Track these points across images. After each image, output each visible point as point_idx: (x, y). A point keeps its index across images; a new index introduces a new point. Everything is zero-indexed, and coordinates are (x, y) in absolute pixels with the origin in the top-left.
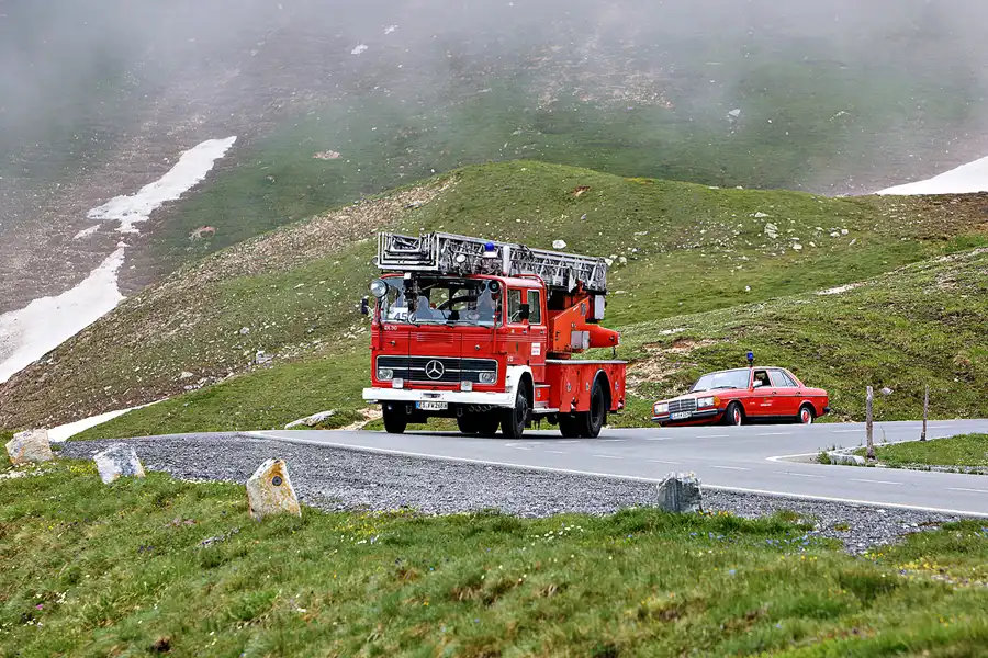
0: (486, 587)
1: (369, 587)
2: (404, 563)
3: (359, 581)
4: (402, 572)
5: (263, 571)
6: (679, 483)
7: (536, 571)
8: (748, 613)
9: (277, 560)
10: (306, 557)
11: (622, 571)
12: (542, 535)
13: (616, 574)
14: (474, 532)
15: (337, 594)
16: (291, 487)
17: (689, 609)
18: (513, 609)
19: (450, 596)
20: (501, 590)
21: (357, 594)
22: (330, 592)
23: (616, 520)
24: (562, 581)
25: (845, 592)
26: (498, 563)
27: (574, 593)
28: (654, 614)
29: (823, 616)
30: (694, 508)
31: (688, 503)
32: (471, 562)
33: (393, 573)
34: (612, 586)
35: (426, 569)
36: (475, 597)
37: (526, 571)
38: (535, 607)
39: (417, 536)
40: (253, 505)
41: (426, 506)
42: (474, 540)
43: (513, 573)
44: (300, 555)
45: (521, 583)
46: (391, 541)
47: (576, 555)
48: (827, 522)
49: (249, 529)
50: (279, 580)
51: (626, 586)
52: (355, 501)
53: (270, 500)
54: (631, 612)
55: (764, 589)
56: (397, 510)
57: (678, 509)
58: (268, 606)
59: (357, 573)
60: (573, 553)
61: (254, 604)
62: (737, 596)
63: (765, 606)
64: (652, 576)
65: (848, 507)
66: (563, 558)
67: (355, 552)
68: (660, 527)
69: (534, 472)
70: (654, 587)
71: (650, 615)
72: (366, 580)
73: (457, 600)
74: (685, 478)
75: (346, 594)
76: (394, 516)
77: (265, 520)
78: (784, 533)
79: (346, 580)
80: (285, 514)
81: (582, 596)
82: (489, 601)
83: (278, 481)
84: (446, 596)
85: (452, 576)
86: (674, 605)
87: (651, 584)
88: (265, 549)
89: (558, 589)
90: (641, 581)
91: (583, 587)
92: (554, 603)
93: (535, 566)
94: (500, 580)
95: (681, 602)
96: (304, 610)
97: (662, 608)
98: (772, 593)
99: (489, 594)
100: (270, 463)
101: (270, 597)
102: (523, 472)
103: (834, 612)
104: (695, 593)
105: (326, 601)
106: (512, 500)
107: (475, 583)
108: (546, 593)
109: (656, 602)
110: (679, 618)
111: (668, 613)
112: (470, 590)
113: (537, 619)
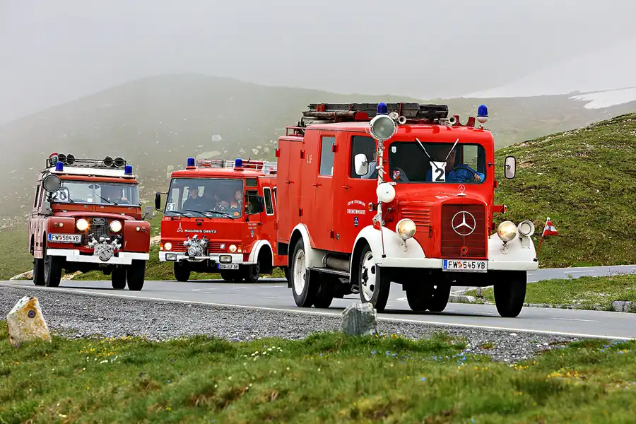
0: (218, 394)
1: (118, 397)
2: (146, 377)
3: (109, 391)
4: (145, 384)
5: (24, 386)
6: (358, 312)
7: (260, 380)
8: (444, 412)
9: (36, 377)
10: (61, 374)
11: (332, 380)
12: (249, 355)
13: (325, 383)
14: (194, 353)
15: (91, 402)
16: (43, 319)
17: (393, 409)
18: (243, 412)
19: (188, 402)
20: (231, 396)
21: (108, 402)
22: (85, 401)
23: (308, 343)
24: (283, 388)
25: (521, 393)
26: (227, 375)
27: (293, 398)
28: (364, 414)
29: (507, 413)
30: (371, 332)
31: (366, 328)
32: (204, 375)
33: (138, 385)
34: (325, 392)
35: (164, 382)
36: (209, 403)
37: (252, 381)
38: (262, 409)
39: (149, 356)
40: (12, 334)
41: (146, 334)
42: (196, 359)
43: (240, 382)
44: (55, 373)
45: (247, 391)
46: (128, 361)
47: (291, 368)
48: (475, 343)
49: (9, 353)
50: (41, 393)
51: (336, 392)
52: (89, 332)
53: (25, 330)
54: (344, 412)
55: (454, 392)
56: (124, 337)
57: (359, 333)
58: (33, 413)
59: (106, 386)
60: (287, 366)
61: (20, 411)
62: (433, 399)
63: (459, 405)
64: (357, 383)
65: (486, 332)
66: (280, 370)
67: (99, 369)
68: (345, 347)
69: (225, 308)
70: (359, 392)
71: (361, 414)
72: (115, 391)
73: (194, 405)
74: (364, 308)
75: (98, 402)
76: (125, 342)
77: (22, 345)
78: (444, 352)
79: (98, 391)
80: (38, 341)
81: (301, 400)
82: (221, 406)
83: (32, 314)
84: (184, 402)
85: (190, 386)
86: (381, 406)
87: (357, 390)
88: (25, 368)
89: (279, 395)
90: (348, 387)
91: (301, 393)
92: (277, 407)
93: (258, 376)
94: (230, 389)
95: (387, 403)
96: (64, 416)
97: (371, 408)
98: (461, 395)
99: (221, 400)
100: (25, 299)
101: (34, 405)
102: (217, 309)
103: (516, 409)
104: (398, 395)
105: (82, 408)
106: (215, 329)
107: (209, 391)
108: (270, 398)
109: (365, 403)
110: (386, 416)
111: (375, 412)
112: (204, 398)
113: (264, 419)
